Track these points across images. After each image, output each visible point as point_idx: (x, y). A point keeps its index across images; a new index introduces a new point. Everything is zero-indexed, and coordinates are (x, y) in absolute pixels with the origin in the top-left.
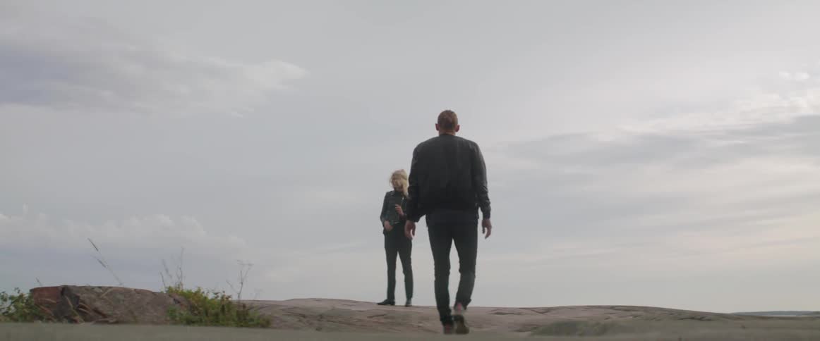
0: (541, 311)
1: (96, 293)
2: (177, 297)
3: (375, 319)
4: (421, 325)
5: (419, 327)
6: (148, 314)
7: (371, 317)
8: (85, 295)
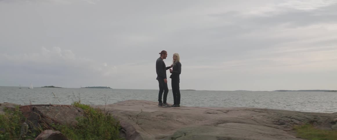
0: (225, 112)
1: (47, 109)
2: (79, 109)
3: (159, 117)
4: (177, 119)
5: (177, 120)
6: (68, 117)
7: (157, 116)
8: (43, 111)
